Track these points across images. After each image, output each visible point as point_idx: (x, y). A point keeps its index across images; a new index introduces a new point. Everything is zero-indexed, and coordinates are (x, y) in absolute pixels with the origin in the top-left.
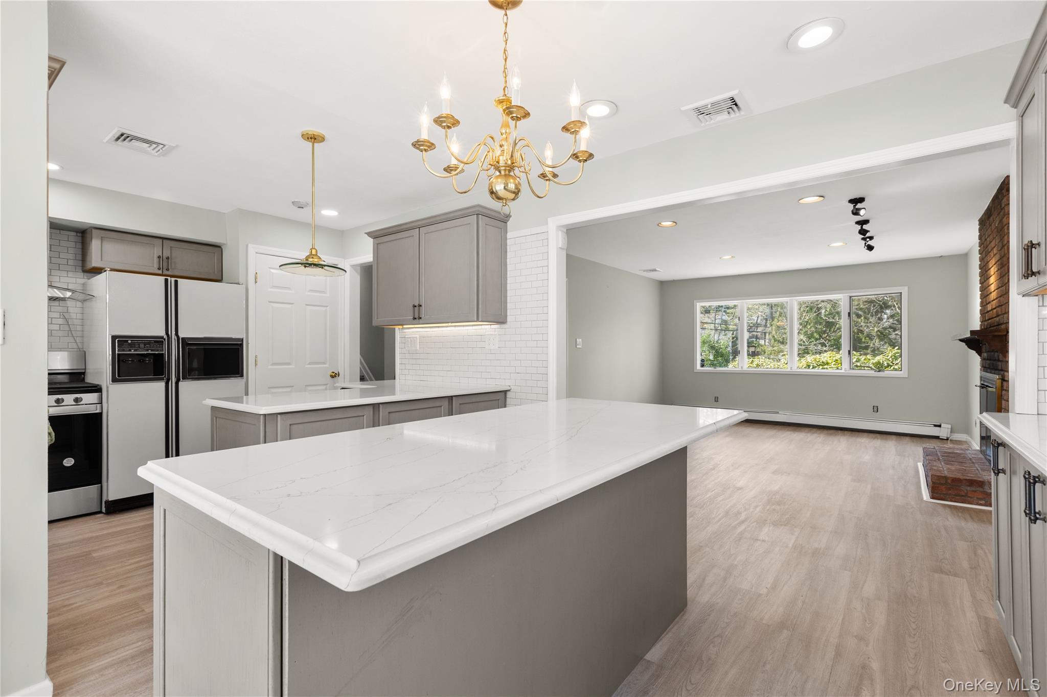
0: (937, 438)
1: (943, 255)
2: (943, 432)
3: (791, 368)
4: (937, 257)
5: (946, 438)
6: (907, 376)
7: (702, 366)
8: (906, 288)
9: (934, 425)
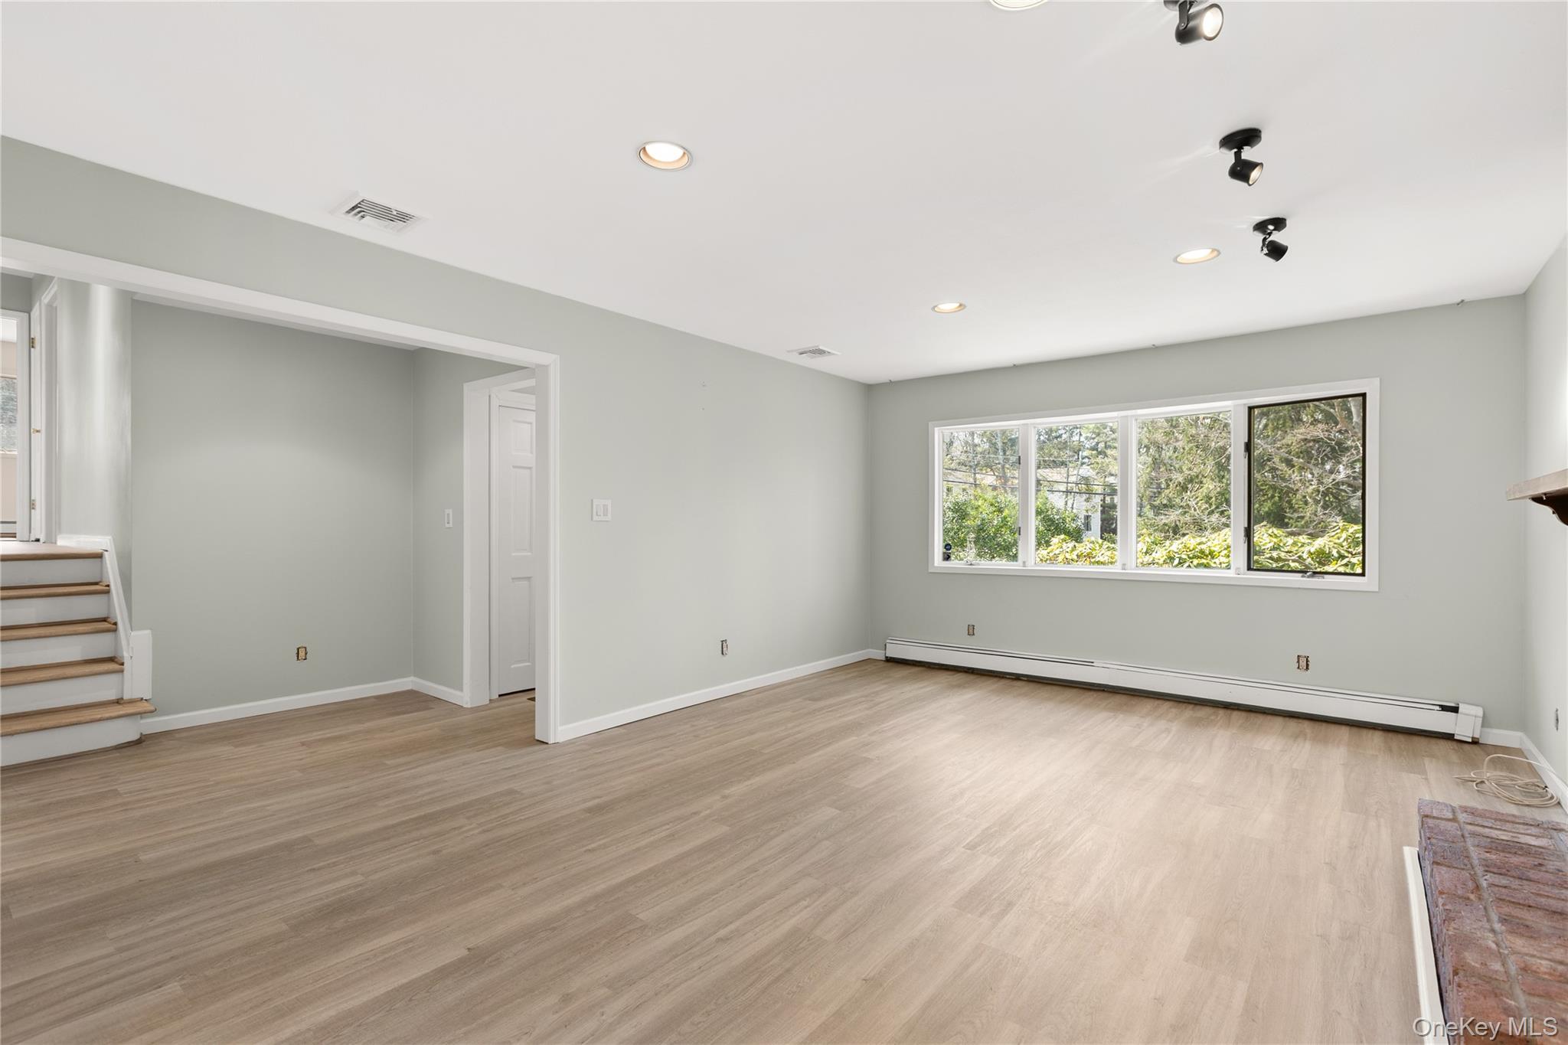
0: (1449, 737)
1: (1467, 297)
2: (1463, 726)
3: (1124, 565)
4: (1454, 304)
5: (1470, 740)
6: (1376, 589)
7: (947, 557)
8: (1376, 381)
9: (1440, 706)
